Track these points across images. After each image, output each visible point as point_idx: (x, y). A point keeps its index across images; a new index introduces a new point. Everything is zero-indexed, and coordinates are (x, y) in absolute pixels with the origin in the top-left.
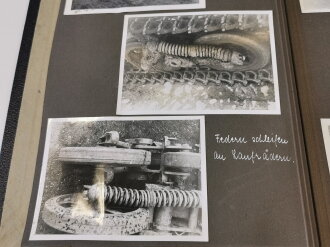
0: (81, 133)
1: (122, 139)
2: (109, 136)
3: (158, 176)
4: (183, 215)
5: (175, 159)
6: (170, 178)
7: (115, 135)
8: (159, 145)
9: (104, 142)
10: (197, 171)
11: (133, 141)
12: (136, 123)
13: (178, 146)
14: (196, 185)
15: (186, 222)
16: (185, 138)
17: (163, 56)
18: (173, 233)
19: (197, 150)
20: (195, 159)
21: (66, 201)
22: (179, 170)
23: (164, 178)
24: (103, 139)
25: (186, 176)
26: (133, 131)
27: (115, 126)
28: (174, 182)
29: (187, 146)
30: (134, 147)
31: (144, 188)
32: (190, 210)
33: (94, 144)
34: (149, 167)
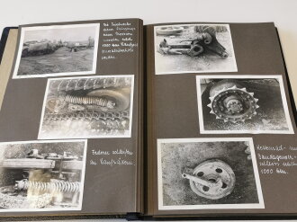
0: (16, 150)
1: (40, 154)
2: (32, 152)
3: (58, 174)
4: (69, 197)
5: (68, 165)
6: (64, 175)
7: (36, 152)
8: (60, 157)
9: (30, 156)
10: (80, 171)
11: (45, 155)
12: (48, 144)
13: (71, 157)
14: (78, 179)
15: (70, 200)
16: (75, 152)
17: (68, 104)
18: (62, 206)
19: (81, 159)
20: (79, 164)
21: (5, 190)
22: (70, 171)
23: (61, 176)
24: (29, 154)
25: (73, 174)
26: (46, 149)
27: (36, 146)
28: (66, 178)
29: (76, 157)
30: (46, 158)
31: (49, 182)
32: (73, 193)
33: (23, 157)
34: (54, 169)
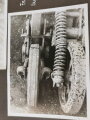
1: (22, 64)
2: (21, 73)
3: (46, 39)
4: (71, 21)
5: (36, 29)
6: (47, 31)
7: (20, 69)
8: (27, 40)
9: (24, 75)
10: (43, 15)
11: (24, 57)
12: (12, 56)
13: (27, 28)
14: (51, 15)
15: (75, 19)
16: (22, 24)
18: (83, 26)
19: (30, 16)
20: (35, 17)
21: (64, 98)
22: (42, 26)
23: (48, 35)
24: (22, 76)
25: (46, 21)
26: (17, 57)
27: (13, 69)
28: (51, 28)
29: (27, 22)
30: (27, 56)
31: (54, 47)
32: (68, 17)
33: (25, 83)
34: (40, 45)
